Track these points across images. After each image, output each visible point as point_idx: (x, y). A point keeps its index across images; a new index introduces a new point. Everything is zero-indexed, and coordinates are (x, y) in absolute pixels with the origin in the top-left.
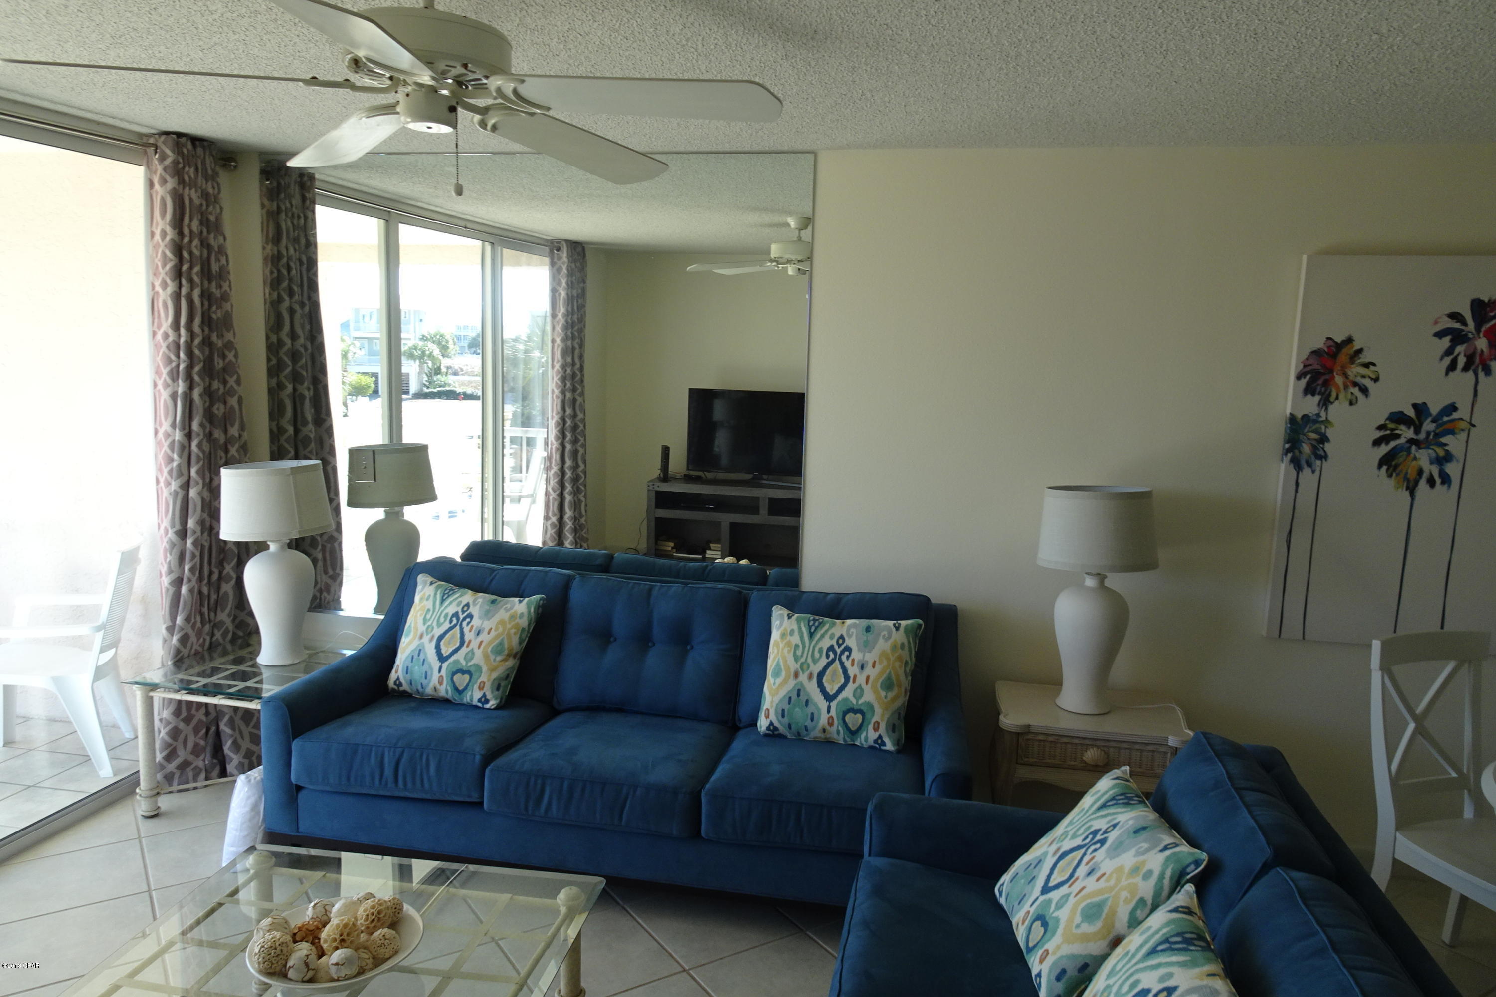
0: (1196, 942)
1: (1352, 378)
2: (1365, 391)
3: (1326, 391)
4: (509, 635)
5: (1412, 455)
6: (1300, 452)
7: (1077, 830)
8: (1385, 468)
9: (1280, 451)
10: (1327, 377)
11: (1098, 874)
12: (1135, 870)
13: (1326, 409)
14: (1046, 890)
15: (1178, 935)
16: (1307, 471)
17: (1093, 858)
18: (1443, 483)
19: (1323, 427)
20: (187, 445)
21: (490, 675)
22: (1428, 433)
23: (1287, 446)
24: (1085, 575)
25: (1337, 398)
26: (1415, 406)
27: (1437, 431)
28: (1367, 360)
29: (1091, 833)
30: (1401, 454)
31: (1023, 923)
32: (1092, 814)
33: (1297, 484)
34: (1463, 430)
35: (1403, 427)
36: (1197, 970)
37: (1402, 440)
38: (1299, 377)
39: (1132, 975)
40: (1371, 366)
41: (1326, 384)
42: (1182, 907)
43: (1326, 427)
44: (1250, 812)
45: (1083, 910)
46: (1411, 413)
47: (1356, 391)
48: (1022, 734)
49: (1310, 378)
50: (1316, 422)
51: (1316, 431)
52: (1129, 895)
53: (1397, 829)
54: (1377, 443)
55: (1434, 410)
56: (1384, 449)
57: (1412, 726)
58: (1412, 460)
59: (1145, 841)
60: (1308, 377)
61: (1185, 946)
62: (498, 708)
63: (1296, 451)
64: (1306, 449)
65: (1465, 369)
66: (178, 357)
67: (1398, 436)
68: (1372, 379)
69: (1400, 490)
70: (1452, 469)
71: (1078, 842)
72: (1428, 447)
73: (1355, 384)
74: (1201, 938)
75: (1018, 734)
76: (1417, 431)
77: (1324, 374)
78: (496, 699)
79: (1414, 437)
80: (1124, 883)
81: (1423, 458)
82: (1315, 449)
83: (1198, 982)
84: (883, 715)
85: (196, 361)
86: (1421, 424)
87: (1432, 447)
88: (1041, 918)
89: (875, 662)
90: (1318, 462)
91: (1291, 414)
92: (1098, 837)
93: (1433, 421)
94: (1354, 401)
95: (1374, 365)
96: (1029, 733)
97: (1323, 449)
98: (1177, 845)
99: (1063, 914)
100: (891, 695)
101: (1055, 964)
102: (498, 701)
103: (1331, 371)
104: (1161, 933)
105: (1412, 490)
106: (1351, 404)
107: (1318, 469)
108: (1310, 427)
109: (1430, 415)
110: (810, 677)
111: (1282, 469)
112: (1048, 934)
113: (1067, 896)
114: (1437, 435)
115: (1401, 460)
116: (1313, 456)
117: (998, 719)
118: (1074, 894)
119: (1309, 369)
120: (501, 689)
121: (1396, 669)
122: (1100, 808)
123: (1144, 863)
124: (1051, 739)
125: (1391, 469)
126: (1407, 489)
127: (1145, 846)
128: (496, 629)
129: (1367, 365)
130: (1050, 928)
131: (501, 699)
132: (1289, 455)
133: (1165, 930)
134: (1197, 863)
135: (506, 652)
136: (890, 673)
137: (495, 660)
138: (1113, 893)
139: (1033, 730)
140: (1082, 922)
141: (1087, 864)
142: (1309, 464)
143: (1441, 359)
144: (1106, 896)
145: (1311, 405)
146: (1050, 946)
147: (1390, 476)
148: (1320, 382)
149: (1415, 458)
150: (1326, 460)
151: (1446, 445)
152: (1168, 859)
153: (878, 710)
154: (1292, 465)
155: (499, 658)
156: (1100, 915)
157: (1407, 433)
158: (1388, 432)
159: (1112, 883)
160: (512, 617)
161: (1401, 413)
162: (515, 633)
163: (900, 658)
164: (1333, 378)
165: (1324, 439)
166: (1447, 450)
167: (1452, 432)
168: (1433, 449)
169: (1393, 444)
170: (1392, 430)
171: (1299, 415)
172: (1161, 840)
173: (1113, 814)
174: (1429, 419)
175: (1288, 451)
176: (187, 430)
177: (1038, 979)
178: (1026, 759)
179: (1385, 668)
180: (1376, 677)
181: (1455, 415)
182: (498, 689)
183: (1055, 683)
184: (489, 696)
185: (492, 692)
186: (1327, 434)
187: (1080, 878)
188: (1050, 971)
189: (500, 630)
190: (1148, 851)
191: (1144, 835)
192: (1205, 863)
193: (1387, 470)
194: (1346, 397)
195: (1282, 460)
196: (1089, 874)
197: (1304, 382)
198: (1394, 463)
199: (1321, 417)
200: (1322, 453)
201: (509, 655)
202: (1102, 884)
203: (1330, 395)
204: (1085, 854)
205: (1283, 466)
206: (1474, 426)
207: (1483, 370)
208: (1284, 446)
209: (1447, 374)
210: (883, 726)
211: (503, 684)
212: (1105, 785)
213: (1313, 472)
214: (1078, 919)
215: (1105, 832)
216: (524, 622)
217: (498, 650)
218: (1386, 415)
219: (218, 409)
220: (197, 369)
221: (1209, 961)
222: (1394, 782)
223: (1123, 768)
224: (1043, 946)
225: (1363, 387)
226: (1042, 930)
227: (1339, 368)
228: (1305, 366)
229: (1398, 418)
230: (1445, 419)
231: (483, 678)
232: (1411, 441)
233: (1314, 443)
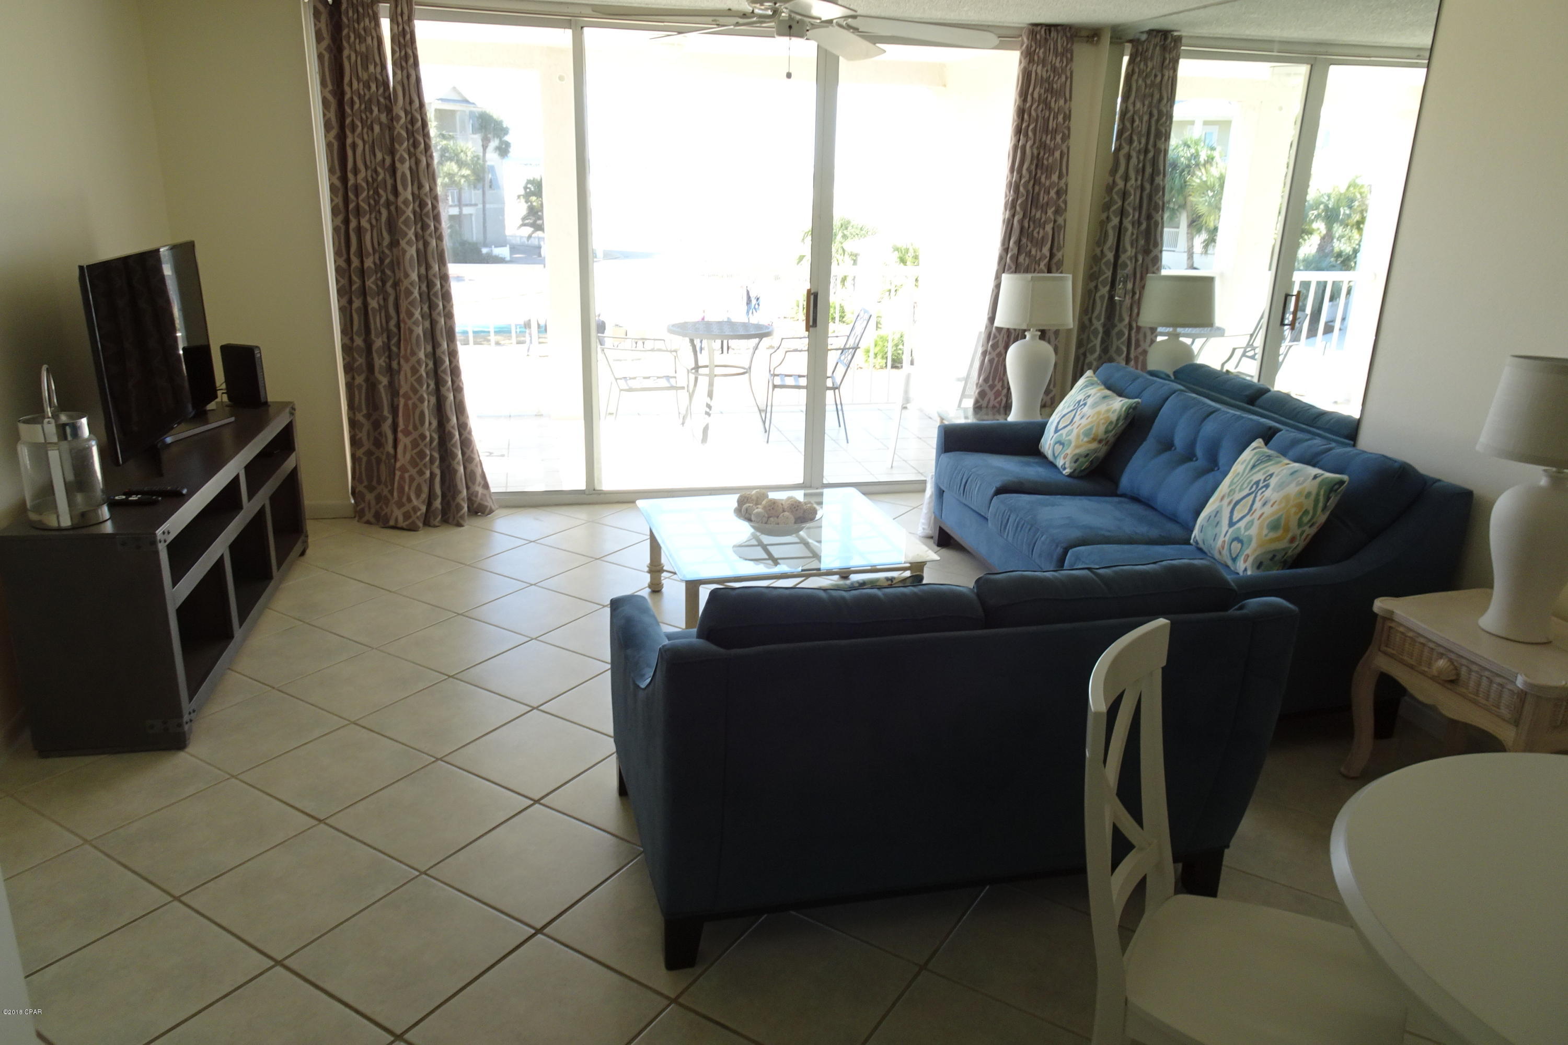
4: (1098, 425)
20: (1004, 257)
21: (1075, 450)
24: (1542, 473)
48: (1386, 619)
62: (1070, 476)
66: (1010, 192)
78: (1071, 469)
84: (1255, 550)
85: (1020, 195)
89: (1276, 502)
96: (1392, 620)
100: (1273, 535)
102: (1072, 470)
120: (1078, 463)
124: (1410, 634)
128: (1092, 418)
131: (1075, 470)
135: (1092, 436)
136: (1282, 515)
137: (1082, 440)
139: (1396, 618)
153: (1254, 544)
155: (1085, 439)
160: (1108, 411)
162: (1103, 424)
163: (1299, 506)
176: (1006, 246)
182: (1075, 462)
184: (1067, 465)
185: (1070, 463)
189: (1094, 418)
201: (1094, 439)
210: (1251, 560)
211: (1081, 460)
216: (1114, 417)
217: (1086, 434)
220: (1019, 202)
231: (1069, 451)
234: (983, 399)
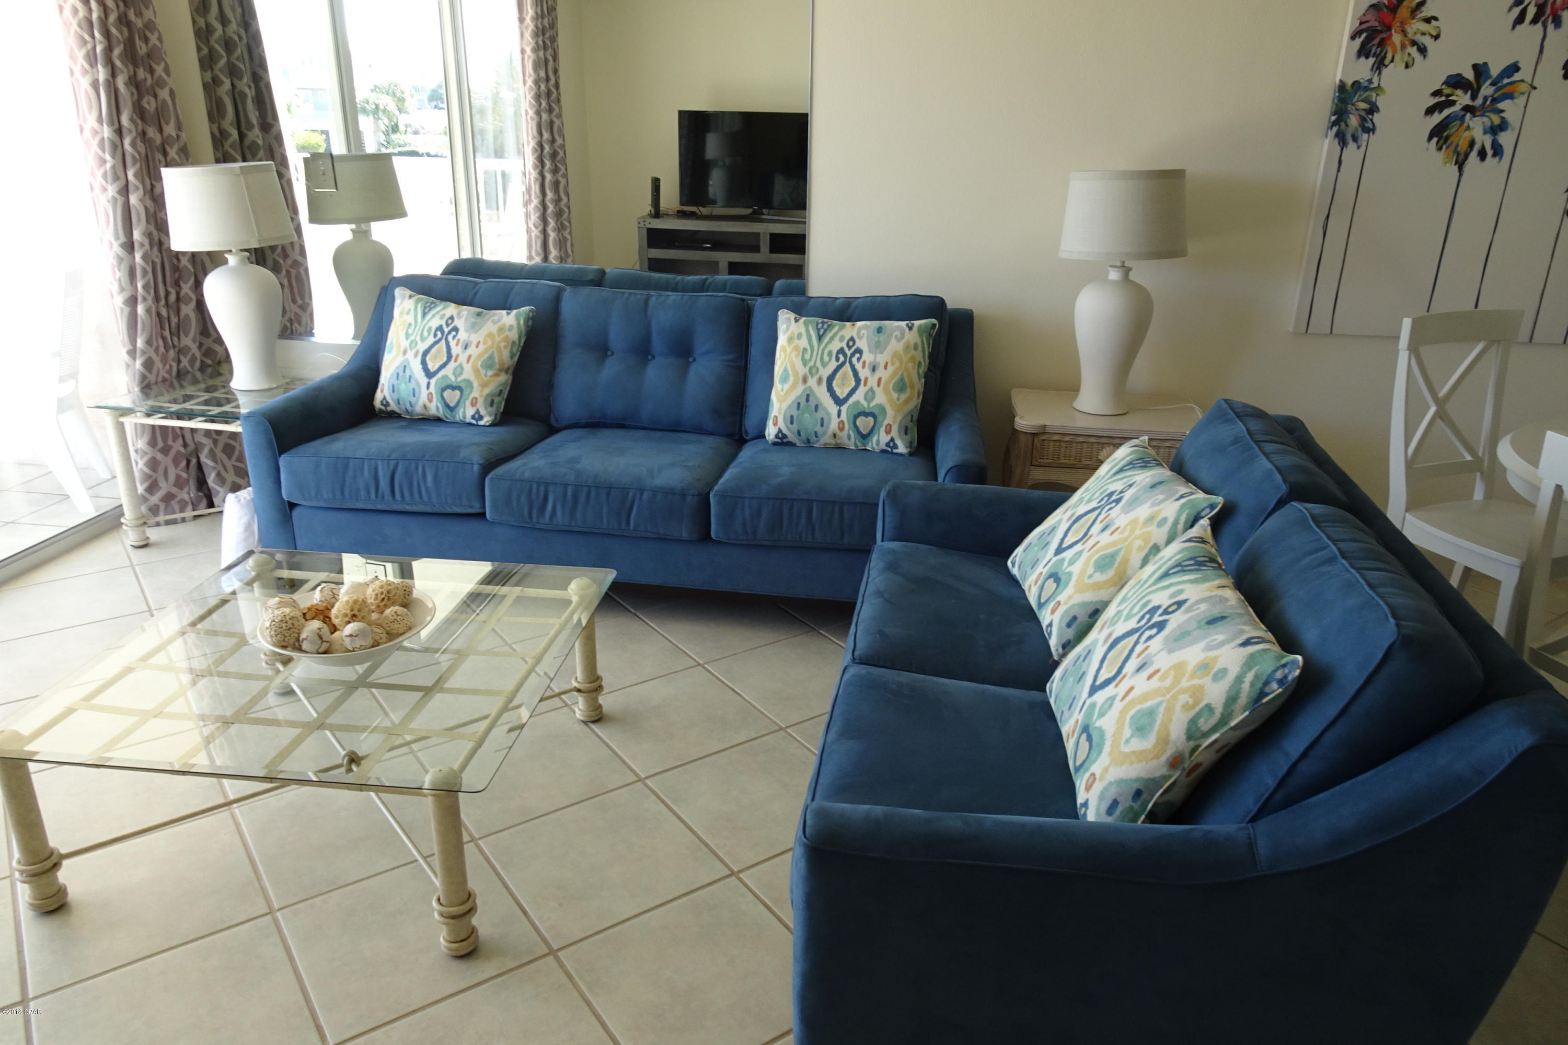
0: (1207, 564)
1: (1410, 35)
2: (1423, 50)
3: (1381, 52)
4: (499, 350)
5: (1465, 125)
6: (1347, 125)
7: (1093, 495)
8: (1435, 140)
9: (1326, 123)
10: (1384, 35)
11: (1113, 528)
12: (1150, 519)
13: (1380, 73)
14: (1059, 551)
15: (1191, 559)
16: (1352, 146)
17: (1108, 515)
18: (1494, 155)
19: (1374, 95)
20: (118, 142)
21: (482, 391)
22: (1485, 98)
23: (1333, 118)
24: (1110, 269)
25: (1392, 61)
26: (1475, 67)
27: (1496, 95)
28: (1429, 14)
29: (1106, 496)
30: (1454, 123)
31: (1035, 584)
32: (1108, 479)
33: (1340, 162)
34: (1523, 93)
35: (1459, 92)
36: (1208, 585)
37: (1457, 108)
38: (1353, 38)
39: (1143, 597)
40: (1433, 21)
41: (1382, 44)
42: (1196, 537)
43: (1377, 95)
44: (1268, 458)
45: (1096, 561)
46: (1470, 75)
47: (1413, 51)
48: (1037, 434)
49: (1366, 37)
50: (1367, 89)
51: (1365, 100)
52: (1142, 543)
53: (1407, 511)
54: (1430, 111)
55: (1495, 71)
56: (1437, 118)
57: (1433, 409)
58: (1465, 130)
59: (1161, 493)
60: (1364, 35)
61: (1197, 567)
62: (493, 425)
63: (1343, 124)
64: (1353, 121)
65: (1534, 21)
66: (93, 37)
67: (1453, 103)
68: (1432, 36)
69: (1448, 165)
70: (1506, 139)
71: (1094, 504)
72: (1483, 115)
73: (1414, 43)
74: (1212, 560)
75: (1034, 434)
76: (1474, 97)
77: (1381, 32)
78: (490, 416)
79: (1471, 103)
80: (1138, 532)
81: (1477, 128)
82: (1363, 120)
83: (1208, 594)
84: (895, 417)
85: (114, 41)
86: (1479, 88)
87: (1487, 114)
88: (1055, 577)
89: (887, 363)
90: (1365, 136)
91: (1341, 81)
92: (1114, 497)
93: (1493, 84)
94: (1410, 63)
95: (1436, 19)
96: (1044, 433)
97: (1371, 120)
98: (1192, 494)
99: (1076, 569)
100: (903, 397)
101: (1066, 612)
102: (493, 418)
103: (1389, 28)
104: (1174, 560)
105: (1460, 164)
106: (1407, 66)
107: (1364, 144)
108: (1360, 96)
109: (1490, 77)
110: (820, 381)
111: (1327, 144)
112: (1061, 588)
113: (1081, 552)
114: (1495, 100)
115: (1453, 130)
116: (1360, 129)
117: (1013, 421)
118: (1088, 549)
119: (1364, 26)
120: (495, 405)
121: (1422, 349)
122: (1116, 474)
123: (1158, 512)
124: (1067, 438)
125: (1442, 141)
126: (1455, 164)
127: (1161, 497)
128: (485, 343)
129: (1428, 20)
130: (1062, 582)
131: (496, 415)
132: (1335, 129)
133: (1177, 557)
134: (1212, 507)
135: (497, 366)
136: (902, 375)
137: (485, 375)
138: (1127, 543)
139: (1049, 430)
140: (1095, 572)
141: (1102, 521)
142: (1355, 139)
143: (1510, 10)
144: (1119, 546)
145: (1363, 69)
146: (1061, 598)
147: (1440, 149)
148: (1376, 41)
149: (1468, 128)
150: (1373, 133)
151: (1502, 111)
152: (1183, 506)
153: (890, 412)
154: (1337, 140)
155: (490, 373)
156: (1113, 564)
157: (1463, 99)
158: (1443, 98)
159: (1126, 534)
160: (501, 330)
161: (1459, 75)
162: (505, 347)
163: (912, 359)
164: (1391, 36)
165: (1373, 109)
166: (1503, 118)
167: (1510, 96)
168: (1488, 116)
169: (1446, 112)
170: (1448, 95)
171: (1349, 82)
172: (1177, 491)
173: (1130, 476)
174: (1489, 82)
175: (1334, 124)
176: (117, 126)
177: (1049, 628)
178: (1041, 461)
179: (1413, 348)
180: (1403, 357)
181: (1517, 77)
182: (492, 405)
183: (1073, 388)
184: (483, 412)
185: (486, 408)
186: (1378, 104)
187: (1094, 535)
188: (1061, 619)
189: (489, 343)
190: (1163, 501)
191: (1161, 487)
192: (1220, 506)
193: (1437, 143)
194: (1402, 59)
195: (1327, 136)
196: (1103, 530)
197: (1358, 41)
198: (1445, 134)
199: (1372, 83)
200: (1369, 125)
201: (500, 370)
202: (1116, 536)
203: (1385, 57)
204: (1099, 514)
205: (1327, 142)
206: (1535, 88)
207: (1553, 21)
208: (1330, 118)
209: (1514, 28)
210: (895, 429)
211: (496, 400)
212: (1123, 453)
213: (1359, 147)
214: (1091, 570)
215: (1121, 492)
216: (514, 335)
217: (488, 365)
218: (1443, 78)
219: (148, 103)
220: (117, 52)
221: (1220, 577)
222: (1410, 464)
223: (1142, 438)
224: (1054, 599)
225: (1422, 47)
226: (1055, 585)
227: (1398, 24)
228: (1361, 24)
229: (1456, 82)
230: (1506, 81)
231: (476, 393)
232: (1467, 109)
233: (1363, 114)
234: (150, 372)
